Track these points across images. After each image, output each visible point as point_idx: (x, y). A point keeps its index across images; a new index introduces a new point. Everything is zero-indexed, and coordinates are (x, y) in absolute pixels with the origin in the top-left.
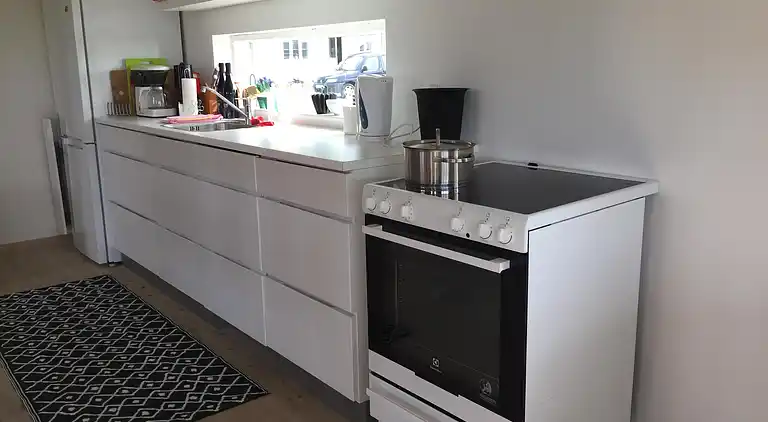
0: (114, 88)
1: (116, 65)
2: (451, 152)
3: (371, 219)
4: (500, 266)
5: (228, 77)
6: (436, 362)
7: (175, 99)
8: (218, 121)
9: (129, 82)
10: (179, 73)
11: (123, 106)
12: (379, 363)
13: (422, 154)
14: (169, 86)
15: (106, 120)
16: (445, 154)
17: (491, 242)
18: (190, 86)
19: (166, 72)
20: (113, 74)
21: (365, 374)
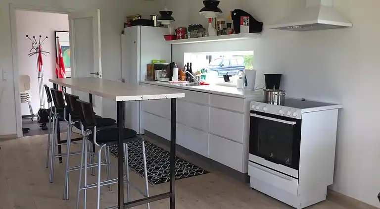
0: (147, 70)
1: (149, 62)
2: (278, 92)
3: (252, 112)
4: (294, 123)
5: (191, 68)
6: (272, 155)
7: (170, 75)
8: (187, 83)
9: (153, 68)
10: (172, 65)
11: (151, 76)
12: (252, 157)
13: (269, 93)
14: (168, 70)
15: (144, 81)
16: (277, 93)
17: (291, 117)
18: (176, 71)
19: (167, 65)
20: (148, 65)
21: (247, 161)
